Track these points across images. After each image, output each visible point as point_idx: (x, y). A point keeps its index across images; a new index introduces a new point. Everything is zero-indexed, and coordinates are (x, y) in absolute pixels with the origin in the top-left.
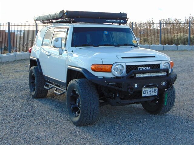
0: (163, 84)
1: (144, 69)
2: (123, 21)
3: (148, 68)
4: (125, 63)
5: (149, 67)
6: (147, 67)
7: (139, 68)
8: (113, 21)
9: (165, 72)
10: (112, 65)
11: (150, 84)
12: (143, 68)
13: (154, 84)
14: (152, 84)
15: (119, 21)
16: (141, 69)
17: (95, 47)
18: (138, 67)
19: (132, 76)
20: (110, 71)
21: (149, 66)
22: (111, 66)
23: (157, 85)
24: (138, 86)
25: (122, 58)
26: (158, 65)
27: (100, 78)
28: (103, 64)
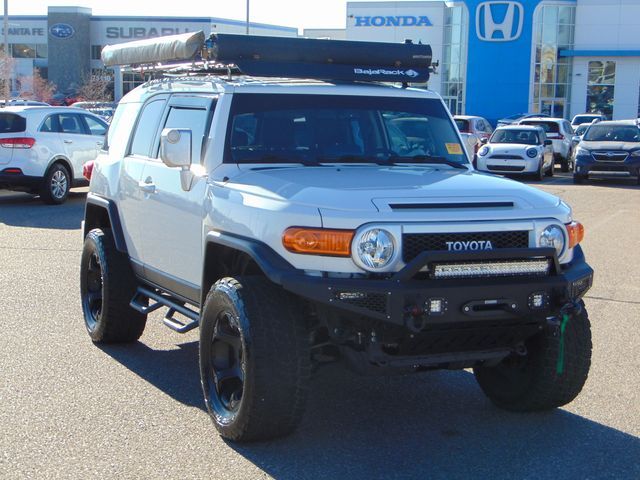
0: (536, 304)
1: (468, 247)
2: (416, 74)
3: (484, 245)
4: (399, 227)
5: (489, 242)
6: (482, 242)
7: (449, 243)
8: (378, 72)
9: (542, 260)
10: (354, 232)
11: (486, 302)
12: (466, 246)
13: (503, 301)
14: (495, 302)
15: (398, 72)
16: (458, 246)
17: (307, 165)
18: (449, 240)
19: (422, 270)
20: (347, 253)
21: (489, 239)
22: (351, 234)
23: (514, 306)
24: (443, 306)
25: (393, 206)
26: (522, 237)
27: (312, 274)
28: (322, 229)
